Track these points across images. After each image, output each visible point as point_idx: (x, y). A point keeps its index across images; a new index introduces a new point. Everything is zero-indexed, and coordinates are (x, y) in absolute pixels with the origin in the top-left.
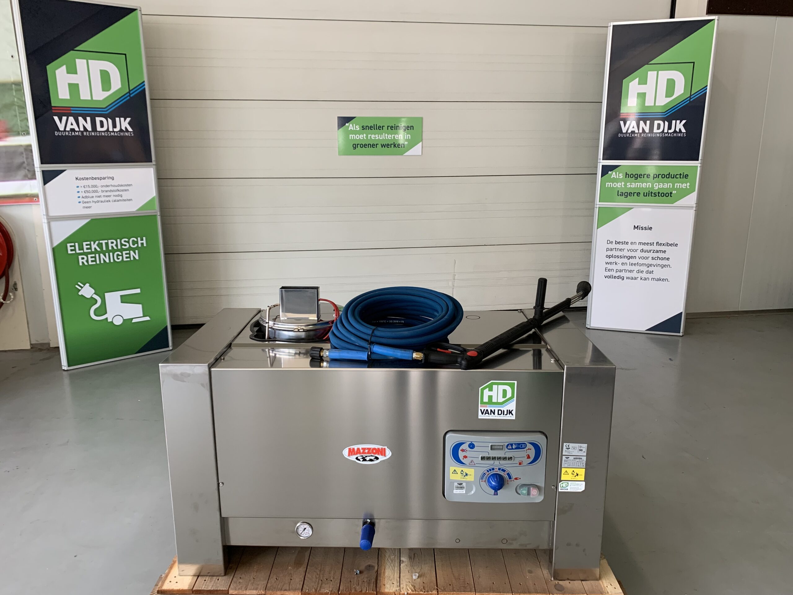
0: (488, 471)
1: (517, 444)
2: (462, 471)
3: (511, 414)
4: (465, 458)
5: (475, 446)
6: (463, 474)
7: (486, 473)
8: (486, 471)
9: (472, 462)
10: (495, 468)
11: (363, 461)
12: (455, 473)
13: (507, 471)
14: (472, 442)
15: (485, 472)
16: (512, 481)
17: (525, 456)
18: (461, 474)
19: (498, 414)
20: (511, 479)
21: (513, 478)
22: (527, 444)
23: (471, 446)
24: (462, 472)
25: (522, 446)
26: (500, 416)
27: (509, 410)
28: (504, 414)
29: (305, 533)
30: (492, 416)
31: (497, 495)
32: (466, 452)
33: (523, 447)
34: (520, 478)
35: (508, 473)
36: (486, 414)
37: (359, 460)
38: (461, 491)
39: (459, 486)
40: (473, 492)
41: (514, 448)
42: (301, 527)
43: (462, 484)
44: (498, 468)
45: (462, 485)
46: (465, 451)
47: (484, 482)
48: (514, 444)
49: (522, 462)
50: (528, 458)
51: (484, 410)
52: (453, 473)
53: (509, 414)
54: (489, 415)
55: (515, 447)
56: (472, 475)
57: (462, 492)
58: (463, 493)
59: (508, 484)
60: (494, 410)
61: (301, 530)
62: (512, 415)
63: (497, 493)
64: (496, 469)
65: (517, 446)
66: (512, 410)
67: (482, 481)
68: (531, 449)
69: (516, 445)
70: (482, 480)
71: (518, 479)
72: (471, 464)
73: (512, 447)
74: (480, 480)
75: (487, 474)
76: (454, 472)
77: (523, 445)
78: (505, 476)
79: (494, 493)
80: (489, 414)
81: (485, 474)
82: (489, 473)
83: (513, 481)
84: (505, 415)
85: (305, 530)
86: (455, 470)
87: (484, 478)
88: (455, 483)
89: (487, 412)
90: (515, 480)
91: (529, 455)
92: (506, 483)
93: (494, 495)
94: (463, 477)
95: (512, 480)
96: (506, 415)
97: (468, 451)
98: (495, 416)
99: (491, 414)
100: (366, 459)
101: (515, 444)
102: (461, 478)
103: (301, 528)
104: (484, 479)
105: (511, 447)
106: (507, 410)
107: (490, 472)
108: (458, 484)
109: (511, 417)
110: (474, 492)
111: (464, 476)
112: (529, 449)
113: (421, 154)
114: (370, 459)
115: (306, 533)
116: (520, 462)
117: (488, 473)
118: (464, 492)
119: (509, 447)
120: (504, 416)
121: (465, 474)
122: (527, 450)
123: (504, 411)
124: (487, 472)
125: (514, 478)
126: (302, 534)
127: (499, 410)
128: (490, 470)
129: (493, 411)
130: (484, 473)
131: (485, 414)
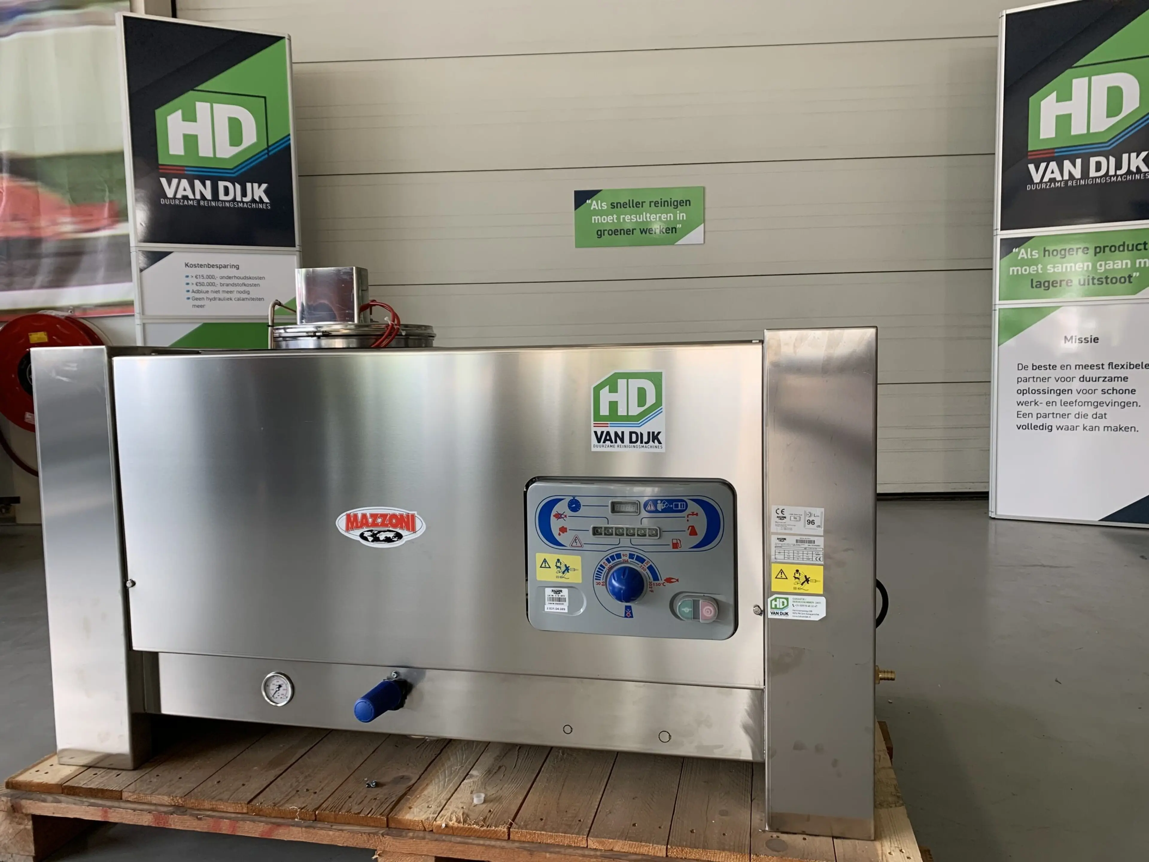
0: (608, 560)
1: (666, 500)
2: (558, 560)
3: (656, 441)
4: (563, 533)
5: (580, 505)
6: (560, 567)
7: (604, 565)
8: (604, 560)
9: (577, 541)
10: (622, 553)
11: (373, 541)
12: (545, 567)
13: (648, 562)
14: (574, 497)
15: (602, 563)
16: (659, 585)
17: (686, 530)
18: (558, 567)
19: (631, 442)
20: (658, 580)
21: (663, 580)
22: (689, 502)
23: (574, 506)
24: (559, 564)
25: (677, 506)
26: (634, 447)
27: (653, 433)
28: (642, 442)
29: (280, 696)
30: (618, 446)
31: (632, 617)
32: (565, 518)
33: (679, 508)
34: (677, 580)
35: (651, 565)
36: (607, 442)
37: (366, 539)
38: (559, 607)
39: (554, 595)
40: (582, 610)
41: (660, 510)
42: (273, 682)
43: (561, 591)
44: (628, 553)
45: (561, 594)
46: (563, 516)
47: (602, 585)
48: (659, 502)
49: (679, 542)
50: (691, 534)
51: (602, 433)
52: (541, 567)
53: (654, 442)
54: (612, 444)
55: (662, 508)
56: (578, 570)
57: (562, 609)
58: (563, 611)
59: (652, 591)
60: (623, 433)
61: (273, 690)
62: (660, 443)
63: (631, 613)
64: (624, 555)
65: (666, 505)
66: (659, 433)
67: (598, 584)
68: (697, 514)
69: (664, 503)
70: (598, 581)
71: (672, 580)
72: (574, 544)
73: (656, 506)
74: (595, 581)
75: (607, 567)
76: (543, 566)
77: (679, 503)
78: (645, 572)
79: (626, 613)
80: (612, 442)
81: (604, 568)
82: (611, 564)
83: (662, 585)
84: (644, 444)
85: (281, 689)
86: (545, 561)
87: (602, 577)
88: (547, 589)
89: (608, 438)
90: (666, 584)
91: (693, 527)
92: (649, 589)
93: (626, 617)
94: (561, 574)
95: (660, 582)
96: (646, 443)
97: (567, 516)
98: (625, 446)
99: (616, 442)
100: (379, 538)
101: (662, 500)
102: (557, 577)
103: (274, 684)
104: (601, 579)
105: (653, 508)
106: (649, 433)
107: (612, 562)
108: (553, 591)
109: (656, 447)
110: (584, 609)
111: (563, 573)
112: (693, 514)
113: (703, 243)
114: (386, 537)
115: (282, 696)
116: (675, 541)
117: (609, 565)
118: (566, 611)
119: (649, 508)
120: (643, 447)
121: (563, 568)
122: (688, 517)
123: (642, 434)
124: (606, 562)
125: (664, 578)
126: (276, 696)
127: (631, 433)
128: (613, 559)
129: (620, 435)
130: (601, 566)
131: (604, 442)
